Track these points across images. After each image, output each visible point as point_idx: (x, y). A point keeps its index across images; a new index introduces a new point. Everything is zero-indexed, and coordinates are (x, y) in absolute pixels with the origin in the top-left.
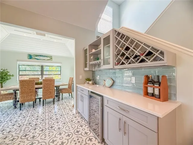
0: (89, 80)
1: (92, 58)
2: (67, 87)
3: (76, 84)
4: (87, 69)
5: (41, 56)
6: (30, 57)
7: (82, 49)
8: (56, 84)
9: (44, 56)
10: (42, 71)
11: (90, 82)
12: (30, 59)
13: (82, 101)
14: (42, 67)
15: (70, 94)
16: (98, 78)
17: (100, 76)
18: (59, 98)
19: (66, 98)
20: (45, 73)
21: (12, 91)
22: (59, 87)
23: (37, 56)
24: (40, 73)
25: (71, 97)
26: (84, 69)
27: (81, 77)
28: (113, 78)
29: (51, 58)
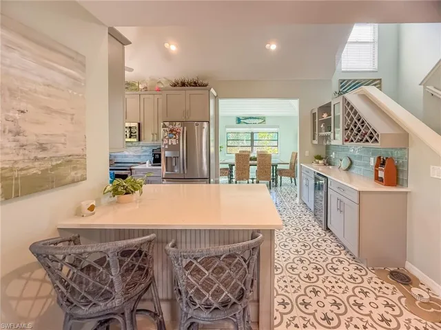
0: (319, 158)
1: (322, 126)
2: (287, 167)
3: (300, 163)
4: (316, 142)
5: (250, 118)
6: (239, 120)
7: (310, 112)
8: (273, 161)
9: (255, 118)
10: (252, 140)
11: (321, 162)
12: (239, 123)
13: (307, 186)
14: (252, 134)
15: (293, 179)
16: (333, 155)
17: (336, 153)
18: (276, 182)
19: (286, 184)
20: (256, 143)
21: (227, 166)
22: (276, 166)
23: (246, 118)
24: (249, 143)
25: (293, 184)
26: (312, 142)
27: (307, 153)
28: (351, 157)
29: (263, 119)
